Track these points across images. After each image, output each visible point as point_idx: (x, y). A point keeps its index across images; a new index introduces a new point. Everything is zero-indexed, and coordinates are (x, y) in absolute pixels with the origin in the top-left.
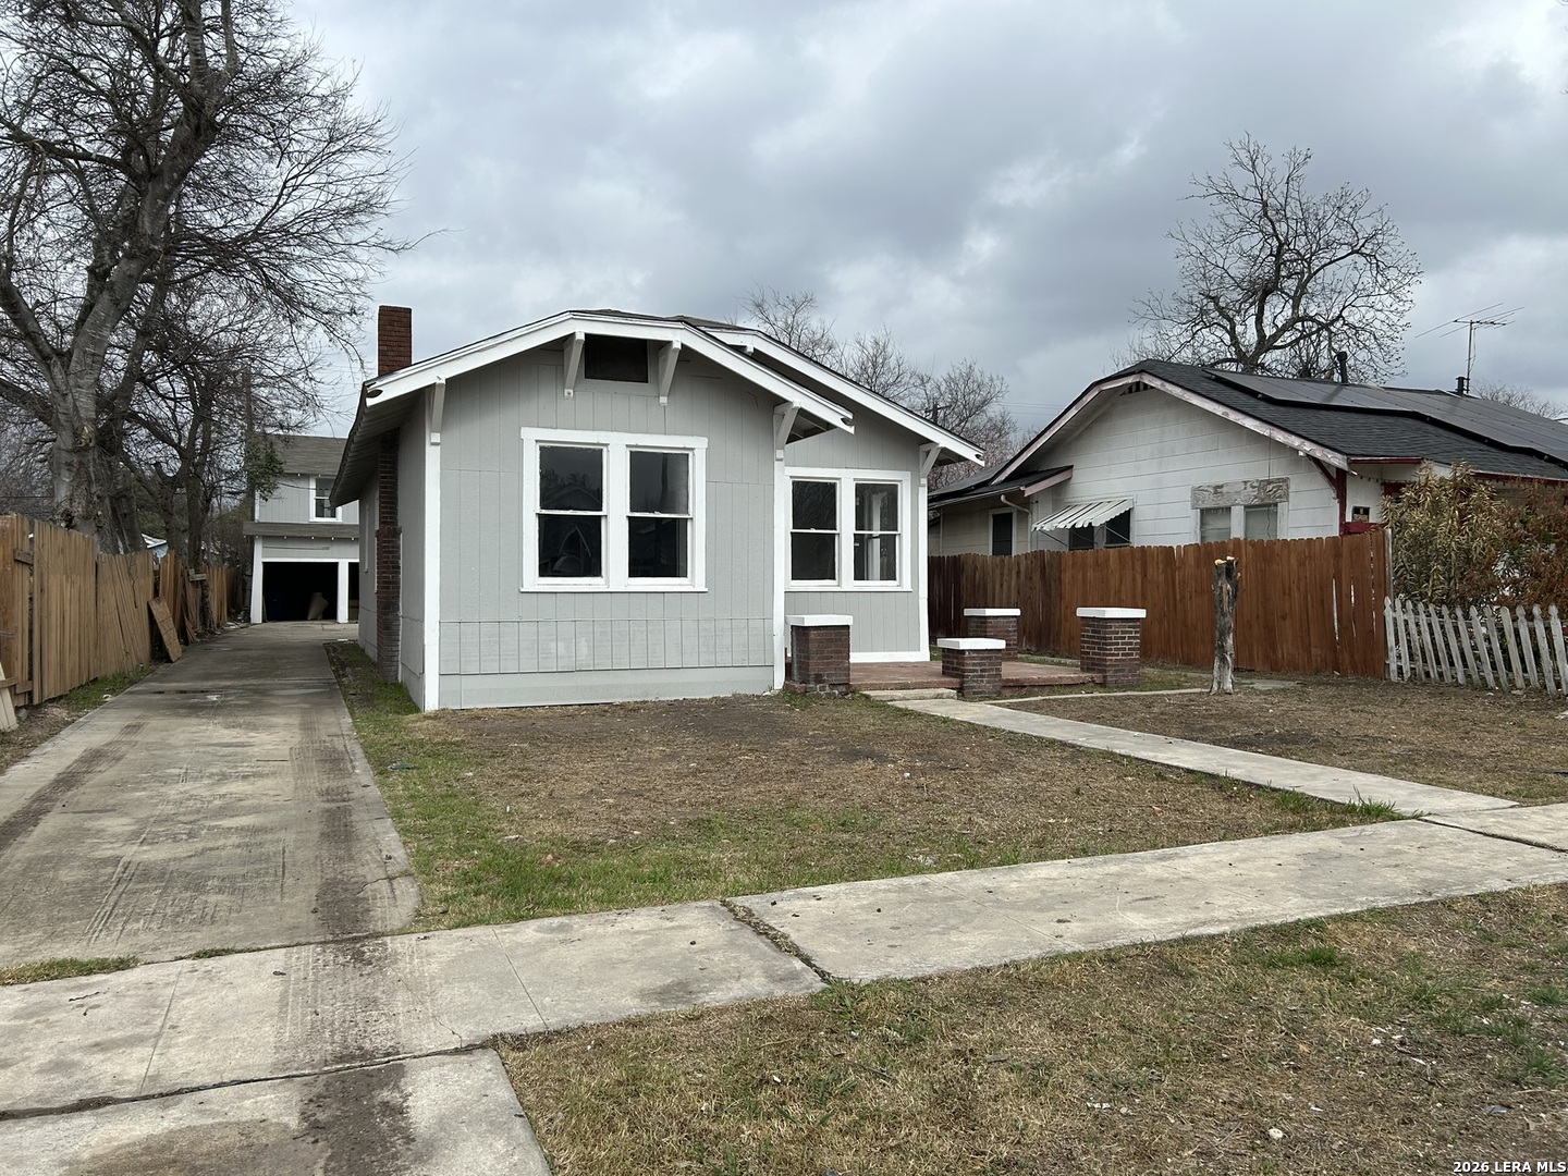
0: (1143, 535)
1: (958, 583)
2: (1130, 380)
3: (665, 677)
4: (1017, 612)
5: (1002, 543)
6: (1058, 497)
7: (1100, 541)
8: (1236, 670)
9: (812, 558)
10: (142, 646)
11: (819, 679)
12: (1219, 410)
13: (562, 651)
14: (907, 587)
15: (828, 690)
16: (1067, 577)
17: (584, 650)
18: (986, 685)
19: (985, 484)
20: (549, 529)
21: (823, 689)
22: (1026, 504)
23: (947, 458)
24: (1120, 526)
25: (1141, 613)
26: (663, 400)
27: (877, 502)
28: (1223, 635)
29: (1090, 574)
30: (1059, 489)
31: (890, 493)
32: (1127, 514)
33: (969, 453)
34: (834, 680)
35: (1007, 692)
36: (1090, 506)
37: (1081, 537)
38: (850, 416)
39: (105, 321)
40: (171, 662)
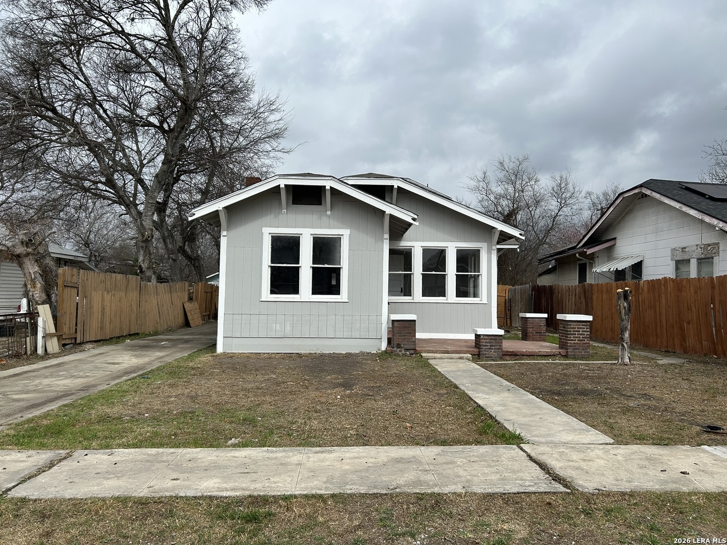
0: (650, 273)
1: (552, 299)
2: (636, 191)
4: (545, 315)
5: (582, 277)
6: (609, 253)
7: (629, 276)
10: (181, 320)
11: (399, 346)
12: (677, 205)
13: (278, 328)
14: (485, 301)
15: (403, 352)
16: (595, 297)
17: (288, 328)
18: (493, 353)
20: (274, 272)
21: (400, 351)
22: (592, 257)
24: (637, 268)
26: (329, 213)
28: (623, 331)
29: (605, 296)
30: (610, 249)
31: (476, 254)
32: (641, 261)
33: (515, 232)
34: (407, 347)
35: (507, 358)
36: (624, 259)
37: (620, 275)
38: (416, 217)
40: (191, 327)
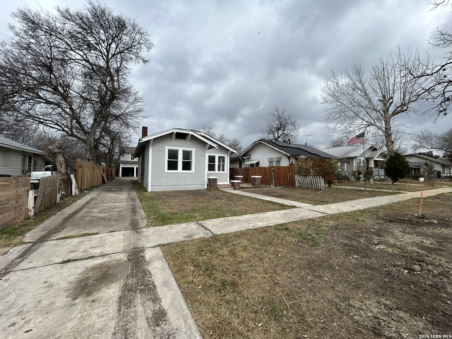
0: (261, 165)
1: (234, 172)
2: (259, 142)
3: (188, 186)
4: (242, 176)
5: (240, 166)
6: (249, 159)
7: (255, 166)
8: (274, 185)
9: (211, 168)
10: (101, 181)
11: (212, 187)
12: (272, 147)
13: (171, 182)
14: (226, 172)
16: (250, 171)
17: (175, 182)
18: (238, 188)
19: (238, 157)
20: (169, 162)
22: (244, 160)
23: (232, 153)
24: (258, 164)
25: (261, 177)
26: (188, 142)
27: (221, 159)
28: (272, 180)
29: (253, 171)
30: (249, 158)
31: (224, 158)
32: (259, 162)
33: (236, 152)
34: (214, 187)
35: (241, 189)
36: (253, 161)
37: (252, 165)
38: (218, 146)
39: (96, 127)
40: (105, 183)
